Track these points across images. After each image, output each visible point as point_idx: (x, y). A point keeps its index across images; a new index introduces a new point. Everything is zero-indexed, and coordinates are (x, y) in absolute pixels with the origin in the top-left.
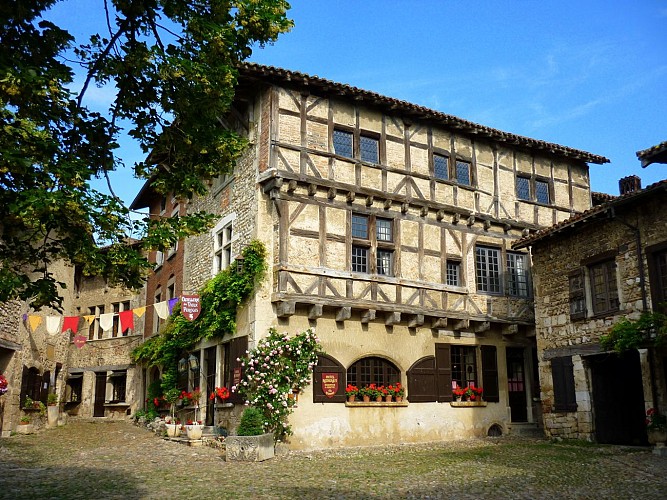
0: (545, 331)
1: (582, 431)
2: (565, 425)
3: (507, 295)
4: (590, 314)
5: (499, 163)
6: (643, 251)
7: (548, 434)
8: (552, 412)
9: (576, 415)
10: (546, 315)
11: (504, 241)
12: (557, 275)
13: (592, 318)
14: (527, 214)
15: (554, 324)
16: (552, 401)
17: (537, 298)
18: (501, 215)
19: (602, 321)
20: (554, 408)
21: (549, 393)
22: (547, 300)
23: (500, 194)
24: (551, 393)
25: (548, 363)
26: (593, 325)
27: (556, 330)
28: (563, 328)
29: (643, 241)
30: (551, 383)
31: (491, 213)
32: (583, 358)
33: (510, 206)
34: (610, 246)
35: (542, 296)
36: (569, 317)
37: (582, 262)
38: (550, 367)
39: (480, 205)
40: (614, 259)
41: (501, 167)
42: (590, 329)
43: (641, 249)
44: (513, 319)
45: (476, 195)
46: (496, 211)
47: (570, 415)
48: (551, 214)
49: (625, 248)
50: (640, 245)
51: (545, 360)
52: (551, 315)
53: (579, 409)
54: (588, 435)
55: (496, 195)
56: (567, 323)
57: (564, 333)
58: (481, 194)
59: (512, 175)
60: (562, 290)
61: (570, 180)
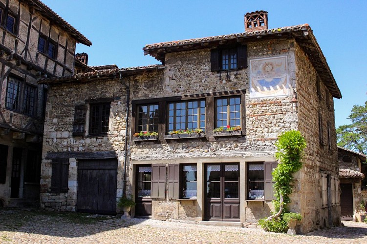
0: (50, 140)
1: (70, 205)
2: (57, 200)
3: (22, 113)
4: (87, 134)
5: (32, 24)
6: (130, 103)
7: (43, 206)
8: (48, 192)
9: (66, 195)
10: (53, 130)
11: (26, 76)
12: (66, 106)
13: (88, 137)
14: (42, 62)
15: (59, 136)
16: (49, 186)
17: (47, 118)
18: (28, 59)
19: (95, 139)
20: (50, 190)
21: (47, 180)
22: (55, 120)
23: (30, 44)
24: (49, 180)
25: (50, 161)
26: (88, 141)
27: (59, 140)
28: (65, 140)
29: (131, 96)
30: (50, 174)
31: (23, 56)
32: (77, 160)
33: (33, 54)
34: (109, 95)
35: (52, 117)
36: (71, 134)
37: (86, 101)
38: (51, 163)
39: (18, 48)
40: (110, 103)
41: (33, 27)
42: (86, 143)
43: (129, 101)
44: (23, 129)
45: (16, 41)
46: (26, 56)
47: (62, 194)
48: (54, 65)
49: (118, 98)
50: (129, 98)
51: (47, 158)
52: (57, 131)
53: (69, 191)
54: (74, 207)
55: (27, 45)
56: (69, 138)
57: (65, 143)
58: (19, 41)
59: (38, 34)
60: (68, 116)
61: (66, 47)
